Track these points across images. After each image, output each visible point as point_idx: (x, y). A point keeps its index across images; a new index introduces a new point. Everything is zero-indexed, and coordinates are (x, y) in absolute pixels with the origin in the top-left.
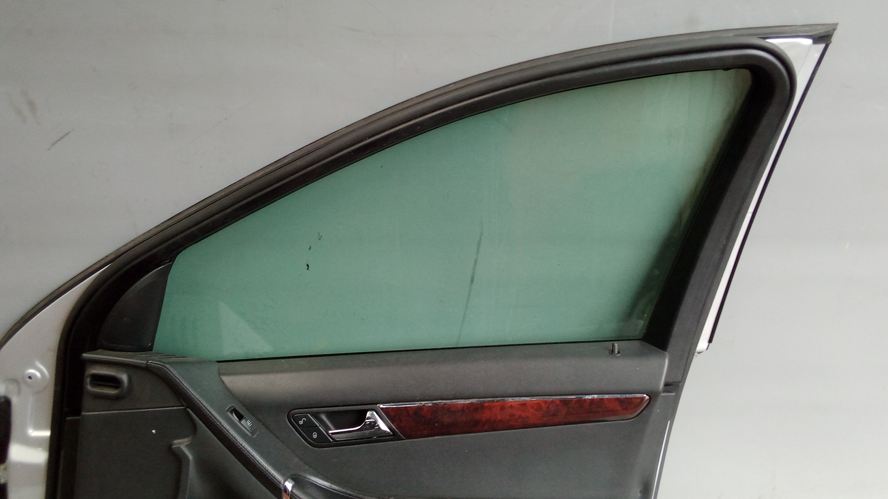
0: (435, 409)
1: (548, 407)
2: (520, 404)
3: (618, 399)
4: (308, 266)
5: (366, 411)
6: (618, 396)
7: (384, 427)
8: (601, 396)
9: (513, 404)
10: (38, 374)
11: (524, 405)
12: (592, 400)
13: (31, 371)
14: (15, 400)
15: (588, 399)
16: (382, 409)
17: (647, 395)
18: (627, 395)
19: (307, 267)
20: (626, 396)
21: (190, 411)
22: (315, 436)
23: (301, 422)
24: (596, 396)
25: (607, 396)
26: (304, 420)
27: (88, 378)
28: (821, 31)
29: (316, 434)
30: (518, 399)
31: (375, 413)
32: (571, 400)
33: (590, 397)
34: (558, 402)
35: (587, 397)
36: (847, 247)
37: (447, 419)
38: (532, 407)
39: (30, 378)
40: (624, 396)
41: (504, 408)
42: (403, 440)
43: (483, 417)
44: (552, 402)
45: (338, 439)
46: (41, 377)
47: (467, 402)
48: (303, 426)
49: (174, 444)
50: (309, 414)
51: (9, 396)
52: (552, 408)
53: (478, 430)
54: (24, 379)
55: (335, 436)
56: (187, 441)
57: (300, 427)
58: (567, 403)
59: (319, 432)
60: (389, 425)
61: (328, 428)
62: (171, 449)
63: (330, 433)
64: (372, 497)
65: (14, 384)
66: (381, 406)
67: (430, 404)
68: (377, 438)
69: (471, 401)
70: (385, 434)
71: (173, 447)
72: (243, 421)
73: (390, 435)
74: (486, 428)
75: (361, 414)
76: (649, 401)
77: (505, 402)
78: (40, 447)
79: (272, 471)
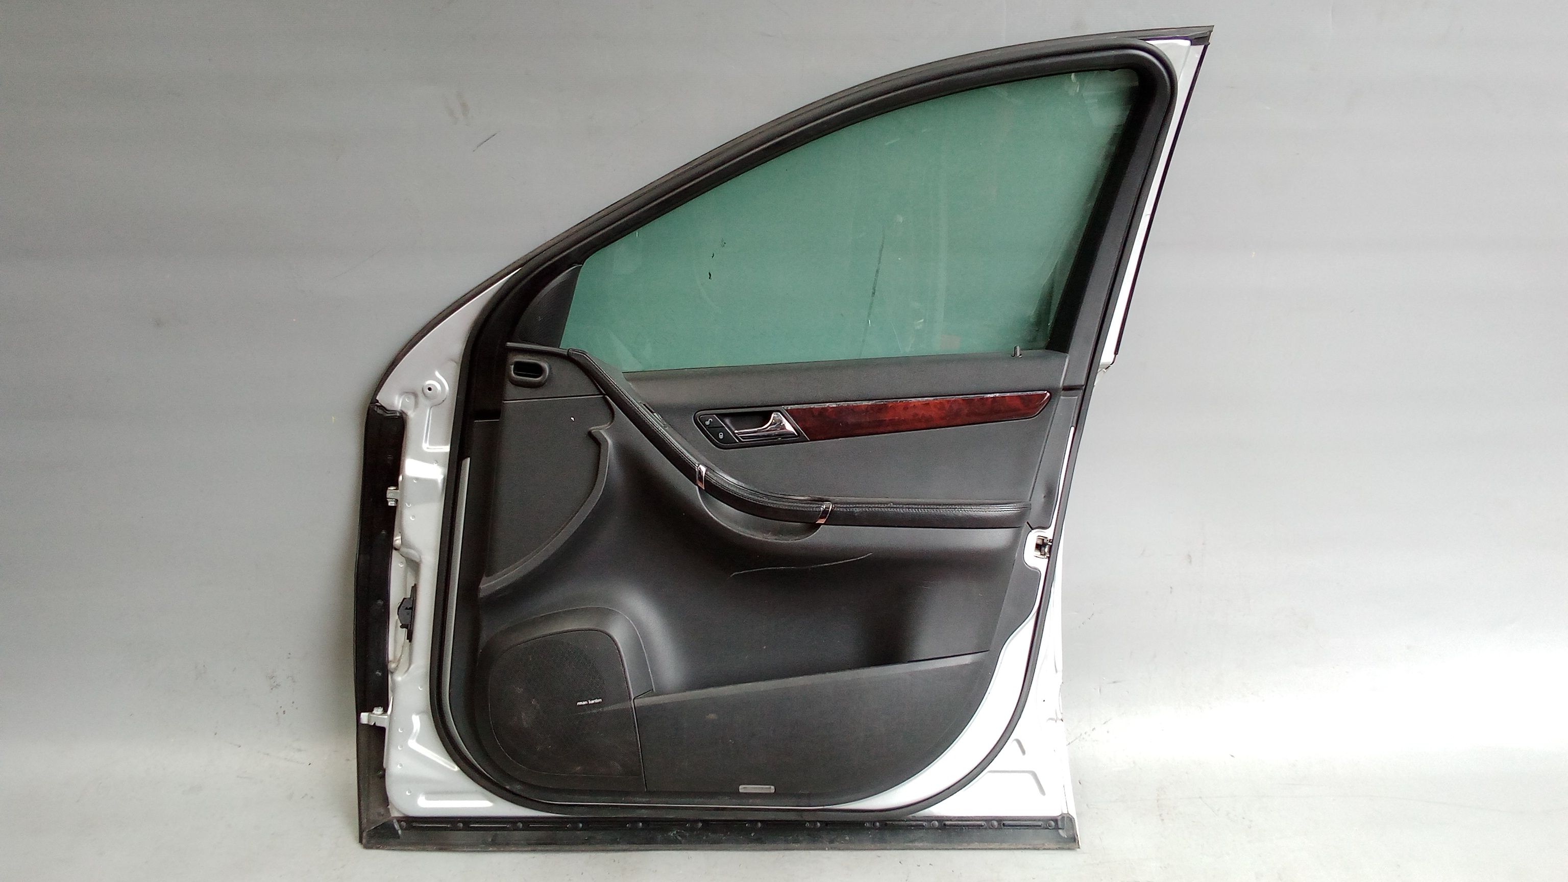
0: (839, 410)
1: (950, 406)
2: (924, 404)
3: (1019, 396)
4: (710, 274)
5: (771, 412)
6: (1020, 393)
7: (789, 428)
8: (1002, 395)
9: (916, 404)
10: (439, 387)
11: (927, 404)
12: (994, 398)
13: (429, 382)
14: (411, 414)
15: (990, 397)
16: (787, 410)
17: (1048, 392)
18: (1028, 393)
19: (709, 276)
21: (608, 397)
22: (721, 437)
23: (707, 423)
24: (997, 395)
25: (1008, 394)
26: (710, 420)
27: (512, 365)
28: (1198, 33)
29: (723, 434)
30: (921, 399)
31: (779, 413)
32: (972, 400)
33: (992, 396)
34: (961, 402)
35: (989, 395)
36: (1253, 256)
37: (851, 420)
38: (935, 406)
39: (430, 389)
40: (1025, 393)
41: (908, 408)
42: (808, 441)
43: (887, 417)
44: (955, 401)
45: (744, 439)
46: (442, 389)
47: (870, 403)
48: (709, 426)
49: (594, 429)
50: (715, 415)
51: (405, 410)
52: (955, 407)
53: (881, 430)
54: (423, 391)
55: (741, 437)
56: (607, 426)
57: (706, 428)
58: (969, 402)
59: (725, 433)
60: (794, 425)
61: (733, 429)
62: (590, 435)
63: (737, 433)
64: (778, 494)
65: (412, 398)
66: (786, 407)
67: (834, 405)
68: (782, 438)
69: (874, 402)
70: (790, 434)
71: (592, 431)
72: (655, 414)
73: (796, 437)
74: (890, 428)
75: (766, 416)
76: (1050, 398)
77: (908, 403)
78: (437, 462)
79: (687, 454)
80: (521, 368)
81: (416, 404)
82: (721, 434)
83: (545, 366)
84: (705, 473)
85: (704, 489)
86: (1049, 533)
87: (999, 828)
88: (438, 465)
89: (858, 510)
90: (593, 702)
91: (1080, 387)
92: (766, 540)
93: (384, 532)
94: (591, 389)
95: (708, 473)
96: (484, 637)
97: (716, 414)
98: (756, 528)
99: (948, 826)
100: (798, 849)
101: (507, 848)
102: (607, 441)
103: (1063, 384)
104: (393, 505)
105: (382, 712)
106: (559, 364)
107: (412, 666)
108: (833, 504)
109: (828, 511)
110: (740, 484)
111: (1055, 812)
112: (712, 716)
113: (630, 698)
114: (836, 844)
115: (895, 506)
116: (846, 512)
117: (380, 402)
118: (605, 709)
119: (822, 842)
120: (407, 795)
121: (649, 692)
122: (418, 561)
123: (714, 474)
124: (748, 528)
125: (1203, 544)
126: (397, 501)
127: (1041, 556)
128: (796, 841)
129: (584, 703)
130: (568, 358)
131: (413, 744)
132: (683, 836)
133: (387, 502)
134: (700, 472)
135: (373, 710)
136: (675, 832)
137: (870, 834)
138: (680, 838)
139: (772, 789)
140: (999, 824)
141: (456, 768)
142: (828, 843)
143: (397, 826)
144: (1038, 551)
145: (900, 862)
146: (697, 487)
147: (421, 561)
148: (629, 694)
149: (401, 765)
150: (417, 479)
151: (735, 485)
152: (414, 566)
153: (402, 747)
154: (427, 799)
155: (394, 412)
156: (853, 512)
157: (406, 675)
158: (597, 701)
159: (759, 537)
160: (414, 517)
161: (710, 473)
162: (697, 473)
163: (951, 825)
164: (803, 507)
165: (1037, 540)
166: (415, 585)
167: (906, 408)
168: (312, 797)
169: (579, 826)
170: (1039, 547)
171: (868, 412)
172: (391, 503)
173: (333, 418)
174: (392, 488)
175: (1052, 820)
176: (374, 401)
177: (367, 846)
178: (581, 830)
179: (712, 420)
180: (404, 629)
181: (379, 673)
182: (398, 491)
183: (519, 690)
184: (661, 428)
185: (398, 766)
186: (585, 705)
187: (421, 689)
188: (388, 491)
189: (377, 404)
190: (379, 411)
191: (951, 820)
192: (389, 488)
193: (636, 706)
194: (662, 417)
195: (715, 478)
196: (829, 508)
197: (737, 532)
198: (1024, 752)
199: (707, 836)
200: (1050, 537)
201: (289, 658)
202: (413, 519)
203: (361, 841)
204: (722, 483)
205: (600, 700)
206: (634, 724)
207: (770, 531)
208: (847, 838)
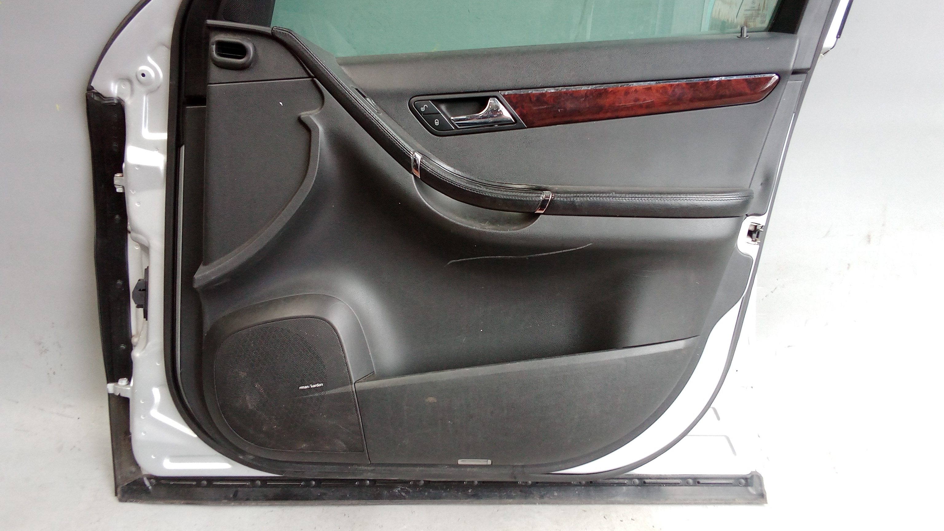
0: (557, 96)
1: (673, 91)
2: (645, 89)
3: (746, 80)
5: (487, 98)
6: (747, 77)
7: (506, 114)
8: (728, 78)
9: (638, 89)
10: (153, 75)
11: (649, 89)
12: (720, 82)
13: (143, 68)
14: (129, 103)
15: (715, 81)
16: (504, 96)
17: (777, 75)
18: (755, 75)
20: (755, 77)
21: (318, 82)
22: (437, 123)
23: (423, 109)
24: (723, 78)
25: (735, 78)
26: (426, 106)
27: (213, 45)
29: (438, 121)
30: (643, 84)
31: (496, 99)
32: (696, 84)
33: (717, 79)
34: (684, 86)
35: (714, 79)
37: (570, 105)
38: (657, 91)
39: (143, 75)
40: (753, 77)
41: (629, 93)
42: (525, 128)
43: (606, 101)
44: (678, 85)
45: (459, 126)
46: (155, 77)
47: (590, 88)
48: (424, 113)
49: (304, 115)
50: (430, 101)
51: (122, 97)
52: (678, 91)
53: (601, 115)
54: (136, 76)
55: (456, 123)
56: (316, 112)
57: (421, 114)
58: (693, 86)
59: (441, 120)
60: (511, 112)
61: (449, 116)
62: (300, 121)
63: (453, 120)
64: (495, 182)
65: (128, 84)
66: (503, 93)
67: (552, 90)
68: (499, 125)
69: (594, 86)
70: (508, 122)
71: (302, 116)
72: (368, 99)
73: (513, 123)
74: (609, 115)
75: (482, 102)
76: (778, 82)
77: (629, 88)
78: (157, 149)
79: (402, 141)
80: (224, 48)
81: (132, 90)
82: (437, 121)
83: (250, 46)
84: (421, 161)
85: (420, 178)
86: (761, 220)
87: (694, 485)
88: (159, 152)
89: (578, 200)
90: (314, 386)
91: (804, 71)
92: (484, 230)
93: (117, 217)
94: (299, 71)
95: (424, 161)
96: (208, 324)
97: (432, 100)
98: (473, 218)
99: (647, 483)
100: (510, 504)
101: (248, 502)
102: (318, 128)
103: (793, 66)
104: (121, 191)
105: (127, 383)
106: (263, 44)
107: (149, 344)
108: (553, 193)
109: (549, 200)
110: (457, 172)
111: (745, 472)
112: (431, 399)
113: (351, 383)
114: (546, 499)
115: (618, 195)
116: (566, 202)
117: (95, 88)
118: (328, 392)
119: (533, 498)
120: (152, 458)
121: (371, 376)
122: (146, 245)
123: (429, 163)
124: (465, 217)
125: (883, 225)
126: (123, 187)
127: (753, 243)
128: (509, 497)
129: (306, 387)
130: (272, 37)
131: (155, 413)
132: (407, 492)
133: (115, 189)
134: (415, 161)
135: (117, 381)
136: (399, 489)
137: (576, 490)
138: (404, 494)
139: (489, 462)
140: (694, 482)
141: (196, 436)
142: (538, 499)
143: (147, 483)
144: (750, 237)
145: (605, 517)
146: (412, 176)
147: (149, 245)
148: (350, 378)
149: (145, 433)
150: (138, 166)
151: (452, 174)
152: (145, 249)
153: (144, 416)
154: (172, 461)
155: (111, 99)
156: (574, 201)
157: (144, 352)
158: (318, 385)
159: (476, 226)
160: (139, 203)
161: (426, 161)
162: (413, 161)
163: (649, 483)
164: (522, 196)
165: (750, 227)
166: (148, 267)
167: (627, 92)
168: (79, 450)
169: (312, 484)
170: (750, 233)
171: (588, 97)
172: (119, 190)
173: (57, 106)
174: (118, 175)
175: (743, 478)
176: (90, 89)
177: (121, 500)
178: (314, 487)
179: (427, 106)
180: (140, 309)
181: (123, 347)
182: (123, 178)
183: (243, 374)
184: (373, 113)
185: (143, 434)
186: (307, 389)
187: (158, 365)
188: (115, 178)
189: (93, 91)
190: (96, 98)
191: (650, 479)
192: (116, 175)
193: (357, 390)
194: (376, 103)
195: (431, 166)
196: (549, 198)
197: (455, 221)
198: (719, 418)
199: (429, 493)
200: (763, 224)
201: (53, 327)
202: (139, 206)
203: (116, 494)
204: (438, 172)
205: (321, 385)
206: (356, 407)
207: (487, 220)
208: (556, 494)
